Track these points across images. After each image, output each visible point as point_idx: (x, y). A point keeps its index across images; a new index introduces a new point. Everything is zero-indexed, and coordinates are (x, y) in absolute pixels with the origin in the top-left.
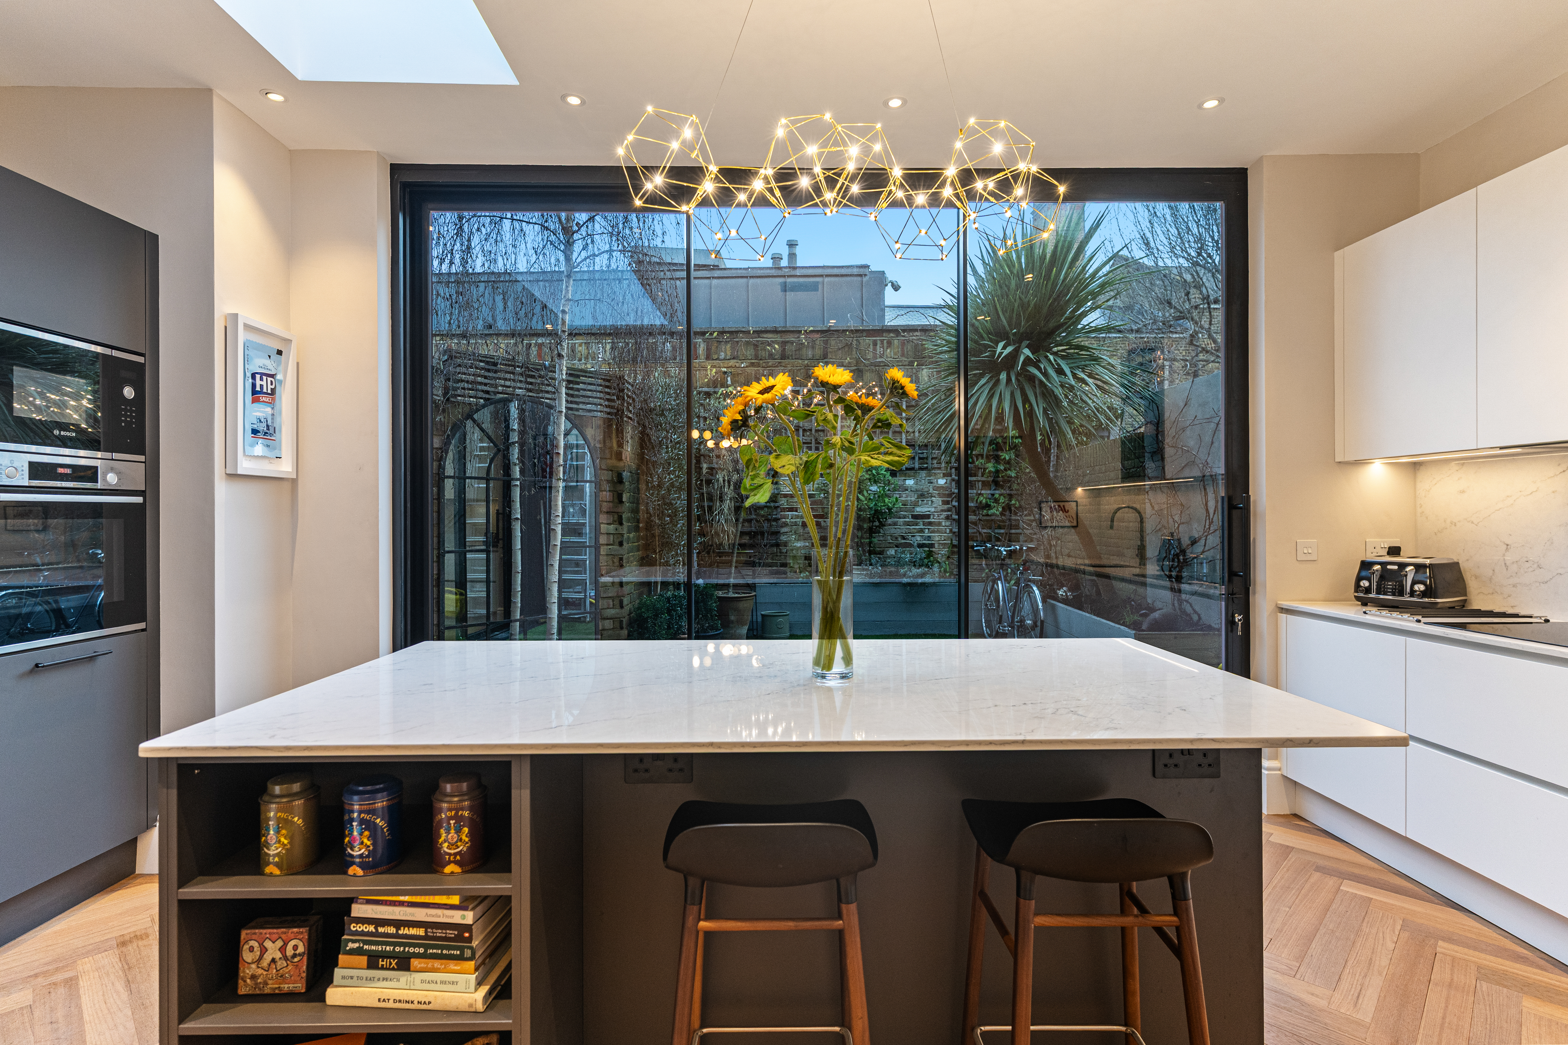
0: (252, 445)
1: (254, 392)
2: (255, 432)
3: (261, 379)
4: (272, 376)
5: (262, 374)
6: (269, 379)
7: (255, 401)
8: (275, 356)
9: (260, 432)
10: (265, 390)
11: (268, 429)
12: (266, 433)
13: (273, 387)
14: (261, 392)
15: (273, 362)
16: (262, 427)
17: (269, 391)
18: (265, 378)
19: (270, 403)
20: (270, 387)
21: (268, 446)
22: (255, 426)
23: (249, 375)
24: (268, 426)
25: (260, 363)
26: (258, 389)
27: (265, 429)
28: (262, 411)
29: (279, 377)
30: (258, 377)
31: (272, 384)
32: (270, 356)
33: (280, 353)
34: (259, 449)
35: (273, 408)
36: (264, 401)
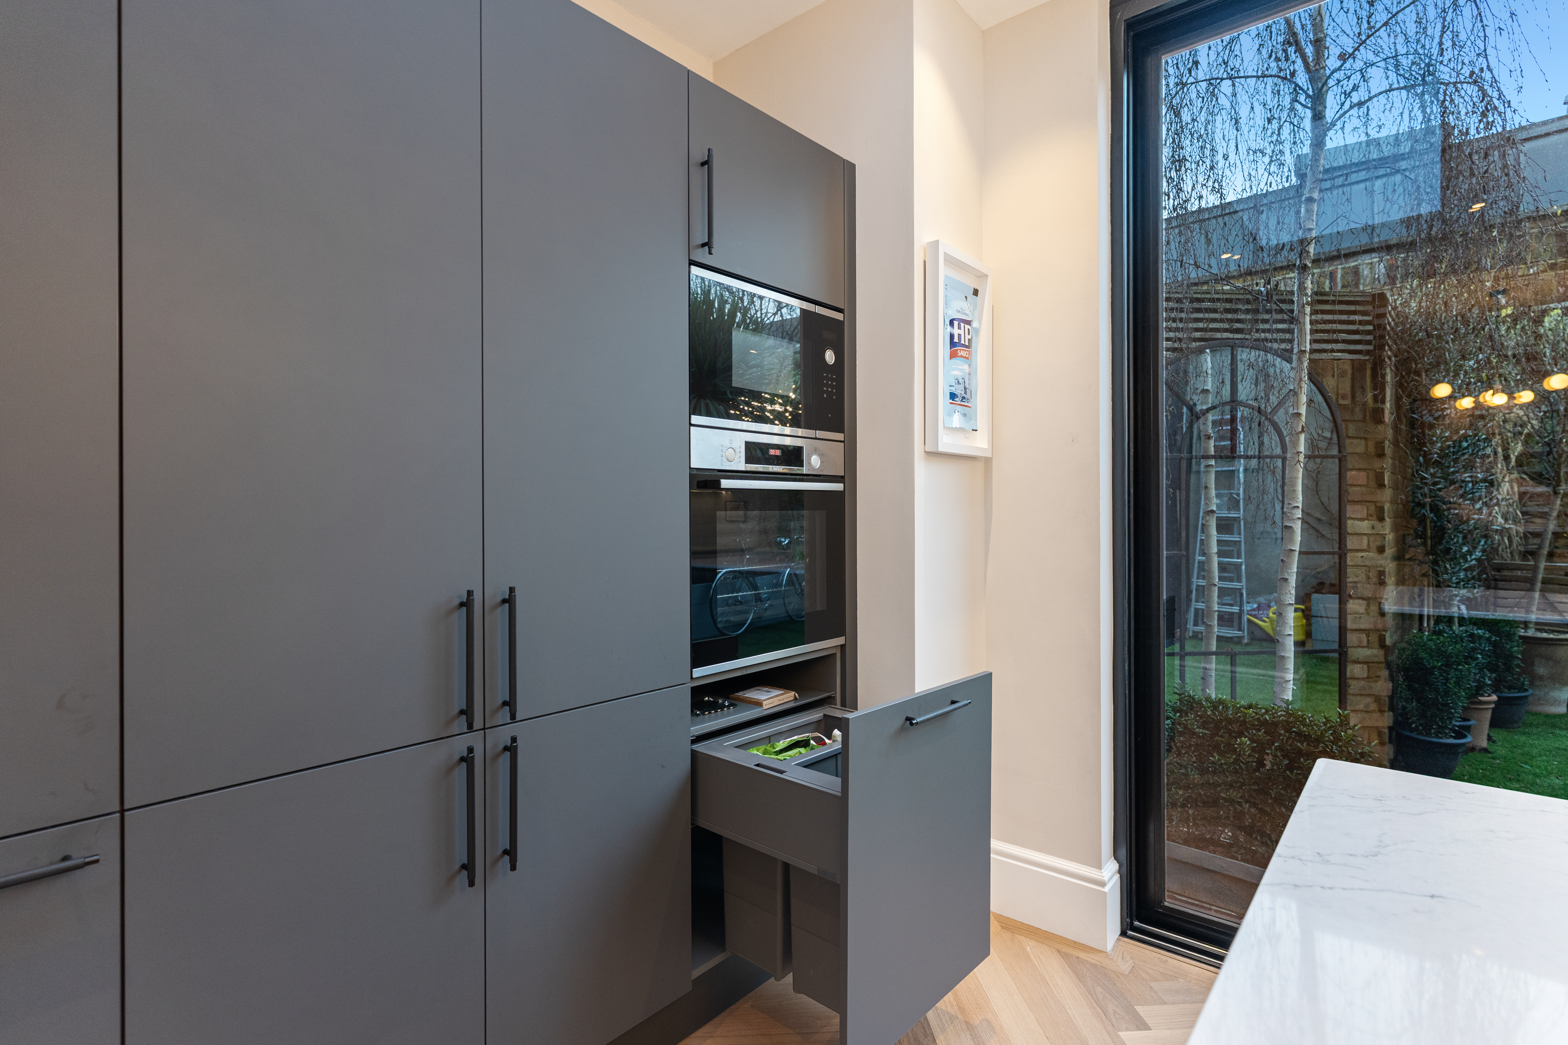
0: (950, 415)
1: (953, 344)
2: (953, 396)
3: (959, 328)
4: (968, 323)
5: (961, 321)
6: (967, 327)
7: (953, 355)
8: (971, 297)
9: (957, 397)
10: (963, 342)
11: (966, 393)
12: (963, 398)
13: (970, 337)
14: (959, 344)
15: (969, 305)
16: (959, 391)
17: (967, 344)
18: (962, 325)
19: (967, 358)
20: (967, 337)
21: (965, 415)
22: (953, 389)
23: (948, 322)
24: (965, 388)
25: (959, 307)
26: (956, 340)
27: (963, 393)
28: (959, 368)
29: (975, 324)
30: (956, 323)
31: (969, 334)
32: (966, 297)
33: (976, 292)
34: (957, 420)
35: (969, 366)
36: (961, 356)
